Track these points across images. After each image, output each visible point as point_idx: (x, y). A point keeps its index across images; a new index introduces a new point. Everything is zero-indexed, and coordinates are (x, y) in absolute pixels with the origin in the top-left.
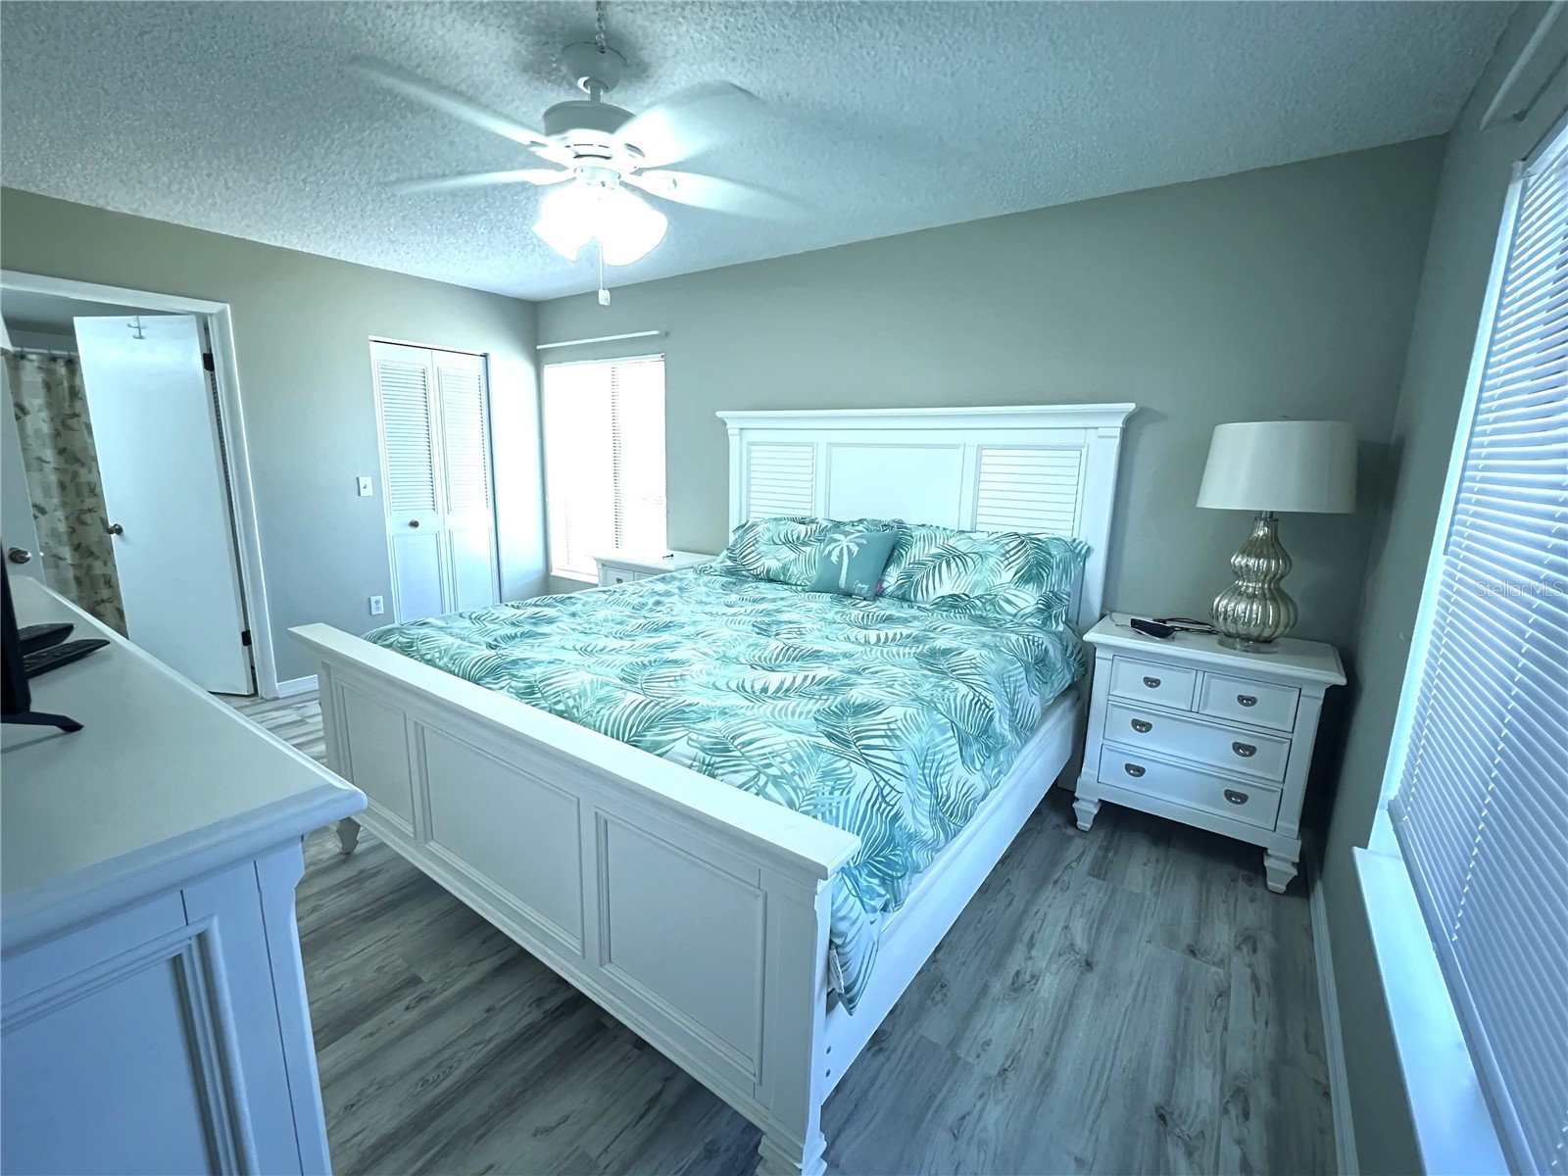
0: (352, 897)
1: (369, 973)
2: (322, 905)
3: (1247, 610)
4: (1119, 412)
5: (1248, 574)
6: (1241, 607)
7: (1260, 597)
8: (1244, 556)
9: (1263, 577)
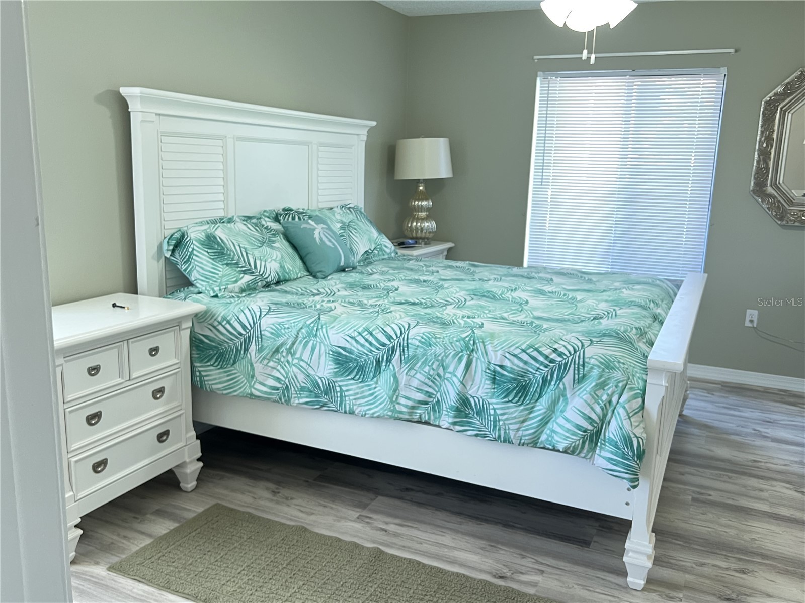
0: (672, 553)
1: (710, 516)
2: (694, 563)
3: (430, 225)
4: (368, 126)
5: (421, 209)
6: (426, 224)
7: (427, 218)
8: (418, 200)
9: (428, 209)
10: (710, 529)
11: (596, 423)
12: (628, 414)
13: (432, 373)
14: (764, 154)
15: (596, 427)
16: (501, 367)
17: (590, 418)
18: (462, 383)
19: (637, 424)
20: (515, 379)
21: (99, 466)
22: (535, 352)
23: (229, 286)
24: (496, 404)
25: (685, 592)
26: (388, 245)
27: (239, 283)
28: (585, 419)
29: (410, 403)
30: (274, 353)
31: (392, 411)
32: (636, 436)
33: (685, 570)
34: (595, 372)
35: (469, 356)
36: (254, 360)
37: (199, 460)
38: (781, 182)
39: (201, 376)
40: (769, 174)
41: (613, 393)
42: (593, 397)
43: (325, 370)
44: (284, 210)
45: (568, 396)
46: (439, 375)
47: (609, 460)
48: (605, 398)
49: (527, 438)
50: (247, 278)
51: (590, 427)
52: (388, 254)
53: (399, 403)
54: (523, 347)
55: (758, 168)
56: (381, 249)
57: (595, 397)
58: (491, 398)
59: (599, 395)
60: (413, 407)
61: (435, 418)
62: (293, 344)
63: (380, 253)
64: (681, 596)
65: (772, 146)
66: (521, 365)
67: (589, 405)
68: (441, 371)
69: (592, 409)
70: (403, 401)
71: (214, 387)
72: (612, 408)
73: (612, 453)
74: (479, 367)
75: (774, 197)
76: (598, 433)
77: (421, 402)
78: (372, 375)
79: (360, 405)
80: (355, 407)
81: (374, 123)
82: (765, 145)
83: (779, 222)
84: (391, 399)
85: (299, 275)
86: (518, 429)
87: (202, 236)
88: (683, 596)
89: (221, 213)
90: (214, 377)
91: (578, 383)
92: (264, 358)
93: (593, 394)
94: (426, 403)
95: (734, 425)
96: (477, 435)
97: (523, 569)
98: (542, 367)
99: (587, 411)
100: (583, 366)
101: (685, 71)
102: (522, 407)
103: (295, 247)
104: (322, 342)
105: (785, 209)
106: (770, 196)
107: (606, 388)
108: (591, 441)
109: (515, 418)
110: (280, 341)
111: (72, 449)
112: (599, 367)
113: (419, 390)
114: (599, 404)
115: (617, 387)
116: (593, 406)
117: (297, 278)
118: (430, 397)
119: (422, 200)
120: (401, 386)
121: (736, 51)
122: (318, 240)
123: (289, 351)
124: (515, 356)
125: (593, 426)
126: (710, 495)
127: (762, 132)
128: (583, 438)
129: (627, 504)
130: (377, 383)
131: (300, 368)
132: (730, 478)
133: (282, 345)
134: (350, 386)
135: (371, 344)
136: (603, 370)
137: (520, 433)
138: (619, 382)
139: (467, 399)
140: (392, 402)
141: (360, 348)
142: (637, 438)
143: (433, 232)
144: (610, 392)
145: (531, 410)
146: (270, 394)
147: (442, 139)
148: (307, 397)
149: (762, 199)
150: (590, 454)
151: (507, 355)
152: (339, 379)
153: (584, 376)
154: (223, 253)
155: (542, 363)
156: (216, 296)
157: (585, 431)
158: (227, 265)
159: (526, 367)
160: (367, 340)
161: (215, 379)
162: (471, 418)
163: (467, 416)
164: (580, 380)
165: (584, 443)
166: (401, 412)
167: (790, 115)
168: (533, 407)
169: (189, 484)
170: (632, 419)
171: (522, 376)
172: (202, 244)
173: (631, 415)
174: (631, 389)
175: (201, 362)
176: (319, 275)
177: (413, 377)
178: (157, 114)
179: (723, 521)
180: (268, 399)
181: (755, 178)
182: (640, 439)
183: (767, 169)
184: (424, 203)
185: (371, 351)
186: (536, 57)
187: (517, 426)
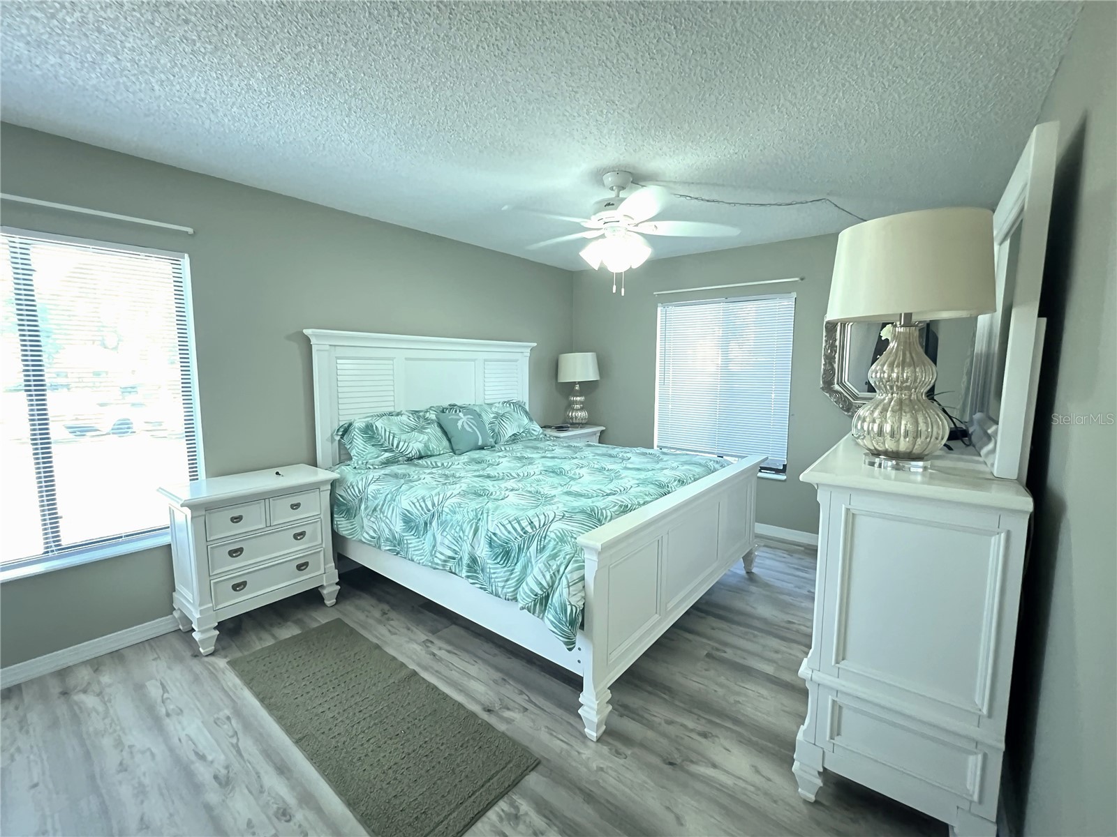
3: (582, 415)
4: (530, 347)
5: (576, 402)
6: (579, 414)
7: (581, 409)
8: (574, 396)
9: (581, 402)
10: (701, 686)
11: (545, 589)
12: (568, 583)
13: (456, 535)
14: (830, 359)
15: (545, 592)
16: (494, 534)
17: (541, 584)
18: (471, 545)
19: (574, 593)
20: (502, 546)
21: (239, 587)
22: (517, 524)
23: (370, 461)
24: (490, 563)
25: (636, 750)
26: (536, 428)
27: (379, 458)
28: (538, 585)
29: (443, 558)
30: (373, 511)
31: (431, 562)
32: (570, 604)
33: (650, 725)
34: (552, 543)
35: (477, 523)
36: (363, 516)
37: (337, 584)
38: (846, 380)
39: (337, 525)
40: (835, 374)
41: (561, 564)
42: (545, 566)
43: (398, 526)
44: (450, 405)
45: (533, 563)
46: (460, 537)
47: (552, 622)
48: (554, 567)
49: (510, 594)
50: (387, 455)
51: (540, 592)
52: (536, 436)
53: (436, 557)
54: (511, 519)
55: (824, 370)
56: (529, 432)
57: (548, 567)
58: (488, 559)
59: (551, 564)
60: (445, 561)
61: (459, 571)
62: (383, 505)
63: (528, 435)
64: (629, 752)
65: (836, 352)
66: (506, 534)
67: (542, 572)
68: (461, 534)
69: (544, 576)
70: (438, 555)
71: (344, 533)
72: (560, 576)
73: (553, 616)
74: (482, 533)
75: (841, 393)
76: (547, 597)
77: (450, 557)
78: (422, 532)
79: (417, 555)
80: (414, 556)
81: (535, 344)
82: (829, 351)
83: (846, 413)
84: (431, 552)
85: (442, 452)
86: (503, 587)
87: (363, 425)
88: (632, 753)
89: (391, 409)
90: (344, 526)
91: (540, 552)
92: (368, 515)
93: (546, 563)
94: (454, 558)
95: (792, 585)
96: (481, 588)
97: (511, 704)
98: (518, 537)
99: (540, 578)
100: (545, 538)
101: (763, 297)
102: (506, 569)
103: (445, 433)
104: (397, 506)
105: (850, 403)
106: (837, 392)
107: (557, 559)
108: (541, 604)
109: (501, 577)
110: (376, 502)
111: (214, 573)
112: (555, 540)
113: (449, 548)
114: (550, 572)
115: (564, 558)
116: (545, 573)
117: (439, 455)
118: (456, 554)
119: (577, 396)
120: (438, 544)
121: (802, 279)
122: (460, 427)
123: (381, 509)
124: (503, 526)
125: (543, 591)
126: (725, 652)
127: (826, 341)
128: (535, 601)
129: (579, 661)
130: (424, 540)
131: (386, 524)
132: (755, 636)
133: (377, 505)
134: (411, 540)
135: (422, 509)
136: (557, 543)
137: (505, 590)
138: (567, 555)
139: (476, 558)
140: (431, 555)
141: (417, 512)
142: (571, 605)
143: (585, 419)
144: (558, 563)
145: (512, 572)
146: (370, 541)
147: (589, 354)
148: (389, 546)
149: (830, 394)
150: (542, 615)
151: (499, 525)
152: (406, 534)
153: (544, 547)
154: (373, 437)
155: (518, 534)
156: (355, 468)
157: (536, 595)
158: (373, 445)
159: (509, 536)
160: (421, 506)
161: (344, 527)
162: (478, 574)
163: (475, 572)
164: (541, 550)
165: (535, 605)
166: (437, 564)
167: (849, 326)
168: (513, 570)
169: (330, 602)
170: (571, 588)
171: (507, 543)
172: (360, 431)
173: (570, 584)
174: (576, 561)
175: (337, 514)
176: (457, 452)
177: (445, 537)
178: (330, 345)
179: (722, 679)
180: (370, 545)
181: (823, 378)
182: (574, 607)
183: (833, 369)
184: (578, 399)
185: (422, 515)
186: (655, 293)
187: (503, 584)
